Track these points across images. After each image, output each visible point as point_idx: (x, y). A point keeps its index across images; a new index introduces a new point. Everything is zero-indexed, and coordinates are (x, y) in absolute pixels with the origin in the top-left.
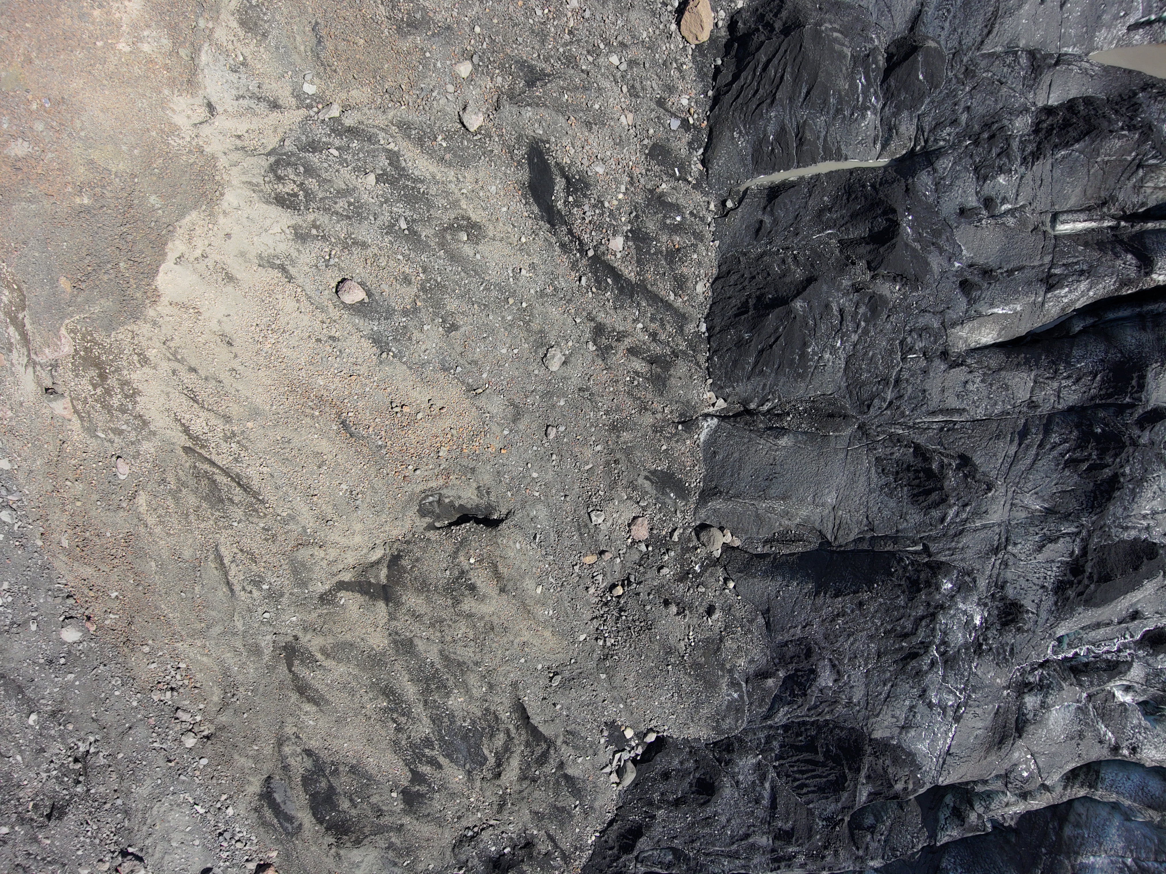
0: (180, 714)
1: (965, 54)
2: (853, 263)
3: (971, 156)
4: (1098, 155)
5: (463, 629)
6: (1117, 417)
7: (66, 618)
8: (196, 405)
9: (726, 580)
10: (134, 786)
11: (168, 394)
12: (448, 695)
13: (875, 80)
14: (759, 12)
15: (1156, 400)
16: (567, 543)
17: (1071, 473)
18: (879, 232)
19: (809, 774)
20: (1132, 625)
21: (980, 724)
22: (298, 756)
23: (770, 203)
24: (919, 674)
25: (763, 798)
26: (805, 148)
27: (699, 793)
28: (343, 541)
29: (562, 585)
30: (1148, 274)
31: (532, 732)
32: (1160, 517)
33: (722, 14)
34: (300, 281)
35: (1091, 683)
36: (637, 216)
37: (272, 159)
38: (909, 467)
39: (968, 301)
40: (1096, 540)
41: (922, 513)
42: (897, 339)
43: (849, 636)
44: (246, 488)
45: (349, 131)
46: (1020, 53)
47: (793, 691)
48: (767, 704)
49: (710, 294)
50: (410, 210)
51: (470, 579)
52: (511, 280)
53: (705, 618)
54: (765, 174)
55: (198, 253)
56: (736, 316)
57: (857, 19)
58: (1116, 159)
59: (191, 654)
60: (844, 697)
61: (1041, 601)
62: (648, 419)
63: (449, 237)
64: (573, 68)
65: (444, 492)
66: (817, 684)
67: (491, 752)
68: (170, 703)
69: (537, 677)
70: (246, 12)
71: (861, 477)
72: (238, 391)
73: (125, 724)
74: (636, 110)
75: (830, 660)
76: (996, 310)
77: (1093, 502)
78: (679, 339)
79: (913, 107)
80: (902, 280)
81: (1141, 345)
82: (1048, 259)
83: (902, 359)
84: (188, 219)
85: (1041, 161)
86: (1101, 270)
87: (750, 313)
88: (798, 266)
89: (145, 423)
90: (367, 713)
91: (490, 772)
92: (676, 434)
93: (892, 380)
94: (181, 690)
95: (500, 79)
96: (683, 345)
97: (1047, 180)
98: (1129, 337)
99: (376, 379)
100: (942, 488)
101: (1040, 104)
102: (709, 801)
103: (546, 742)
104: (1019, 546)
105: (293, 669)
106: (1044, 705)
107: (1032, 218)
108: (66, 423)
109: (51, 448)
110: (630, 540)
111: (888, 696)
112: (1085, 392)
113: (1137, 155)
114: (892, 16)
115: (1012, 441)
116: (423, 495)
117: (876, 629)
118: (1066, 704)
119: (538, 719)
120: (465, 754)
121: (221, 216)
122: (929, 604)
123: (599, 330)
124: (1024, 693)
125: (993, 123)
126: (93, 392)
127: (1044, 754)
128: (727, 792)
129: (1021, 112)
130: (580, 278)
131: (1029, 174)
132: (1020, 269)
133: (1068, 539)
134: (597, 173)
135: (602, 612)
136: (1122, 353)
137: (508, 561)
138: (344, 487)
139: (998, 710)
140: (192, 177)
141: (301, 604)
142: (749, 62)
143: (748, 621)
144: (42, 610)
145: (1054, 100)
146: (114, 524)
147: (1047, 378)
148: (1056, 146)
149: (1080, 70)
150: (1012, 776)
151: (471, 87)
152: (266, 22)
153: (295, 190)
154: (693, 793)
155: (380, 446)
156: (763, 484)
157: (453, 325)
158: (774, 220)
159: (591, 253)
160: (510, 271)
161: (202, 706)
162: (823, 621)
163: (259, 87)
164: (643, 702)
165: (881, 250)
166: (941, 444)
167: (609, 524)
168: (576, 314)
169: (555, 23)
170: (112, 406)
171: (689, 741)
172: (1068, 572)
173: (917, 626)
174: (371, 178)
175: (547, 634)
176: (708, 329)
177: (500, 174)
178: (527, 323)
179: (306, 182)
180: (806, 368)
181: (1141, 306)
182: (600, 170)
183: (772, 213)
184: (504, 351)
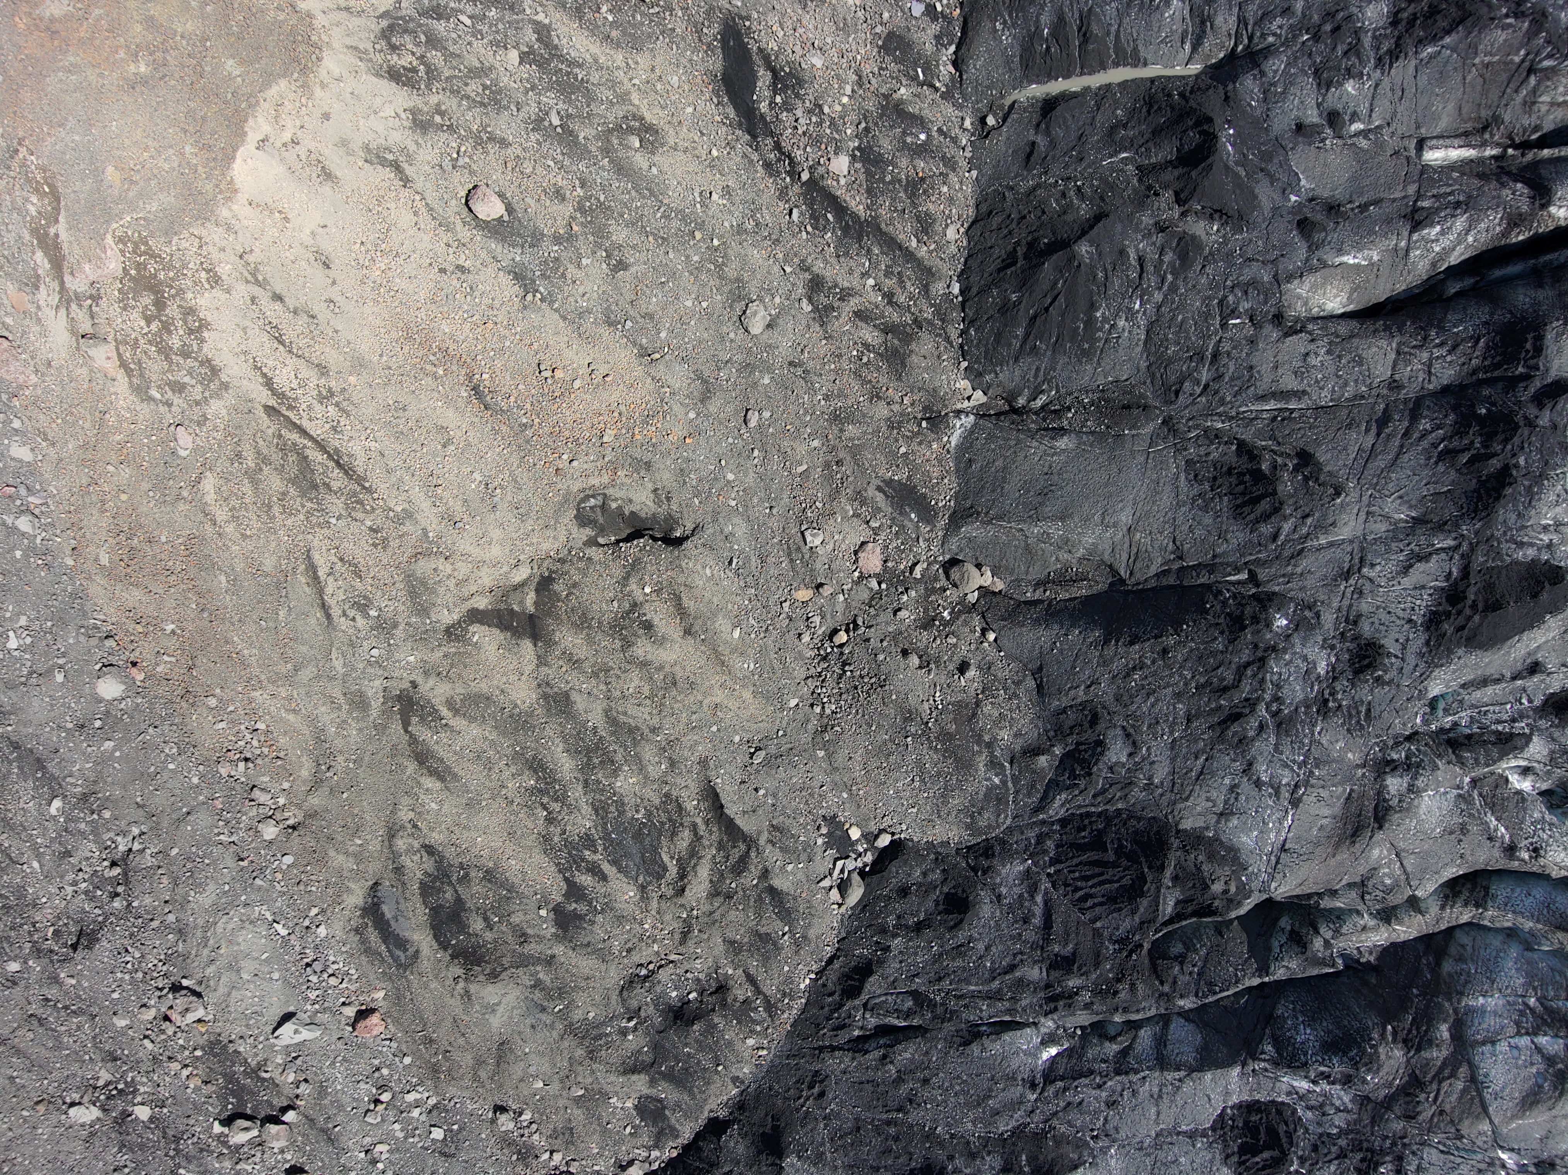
0: (256, 794)
4: (1476, 54)
5: (636, 682)
6: (1507, 393)
7: (104, 666)
8: (281, 348)
9: (984, 631)
10: (192, 893)
11: (245, 329)
12: (615, 773)
15: (1559, 370)
16: (774, 571)
17: (1447, 468)
18: (1191, 152)
19: (1096, 880)
20: (1530, 683)
21: (1326, 812)
22: (415, 853)
24: (1242, 741)
25: (1034, 915)
26: (1091, 47)
27: (948, 912)
28: (475, 551)
29: (767, 629)
30: (1544, 208)
31: (727, 828)
35: (1477, 761)
36: (867, 129)
38: (1230, 469)
40: (1481, 559)
41: (1248, 530)
43: (1148, 695)
44: (347, 470)
47: (1073, 771)
48: (1038, 791)
49: (965, 243)
51: (645, 615)
53: (956, 677)
54: (1038, 82)
55: (287, 136)
56: (1000, 270)
58: (1499, 61)
59: (272, 709)
60: (1141, 776)
61: (1407, 640)
62: (881, 411)
65: (610, 491)
66: (1106, 759)
67: (672, 858)
68: (243, 779)
69: (733, 753)
71: (1167, 486)
72: (337, 332)
73: (181, 809)
75: (1123, 728)
76: (1345, 259)
77: (1476, 504)
78: (923, 304)
80: (1221, 217)
81: (1536, 304)
82: (1412, 191)
83: (1222, 326)
84: (275, 89)
86: (1483, 201)
87: (1019, 265)
88: (1083, 201)
89: (215, 371)
90: (509, 795)
91: (671, 887)
92: (918, 433)
93: (1208, 354)
94: (259, 761)
96: (929, 312)
98: (1521, 296)
99: (518, 330)
100: (1274, 494)
102: (961, 923)
103: (745, 840)
104: (1378, 568)
105: (410, 729)
106: (1412, 789)
108: (109, 383)
109: (87, 424)
110: (857, 573)
111: (1202, 773)
112: (1464, 364)
113: (1528, 55)
115: (1368, 430)
116: (582, 496)
117: (1186, 684)
118: (1442, 789)
119: (735, 808)
120: (637, 860)
121: (318, 88)
122: (1256, 646)
123: (816, 285)
124: (1385, 773)
126: (146, 330)
127: (1413, 853)
128: (986, 909)
132: (1377, 203)
134: (813, 66)
135: (819, 670)
136: (1512, 314)
137: (696, 592)
138: (477, 476)
139: (1350, 794)
141: (420, 638)
143: (1014, 683)
144: (72, 655)
146: (171, 523)
147: (1414, 348)
148: (1420, 42)
150: (1370, 884)
153: (414, 64)
154: (940, 913)
155: (525, 425)
157: (620, 262)
158: (1051, 142)
160: (696, 194)
161: (286, 784)
162: (1114, 677)
164: (873, 791)
165: (1194, 174)
166: (1273, 438)
167: (829, 548)
168: (786, 261)
170: (171, 349)
171: (934, 845)
172: (1444, 600)
173: (1240, 677)
174: (514, 57)
175: (747, 695)
176: (962, 292)
177: (684, 61)
178: (720, 267)
179: (429, 55)
180: (1093, 340)
181: (1536, 258)
182: (818, 62)
183: (1047, 132)
184: (689, 303)
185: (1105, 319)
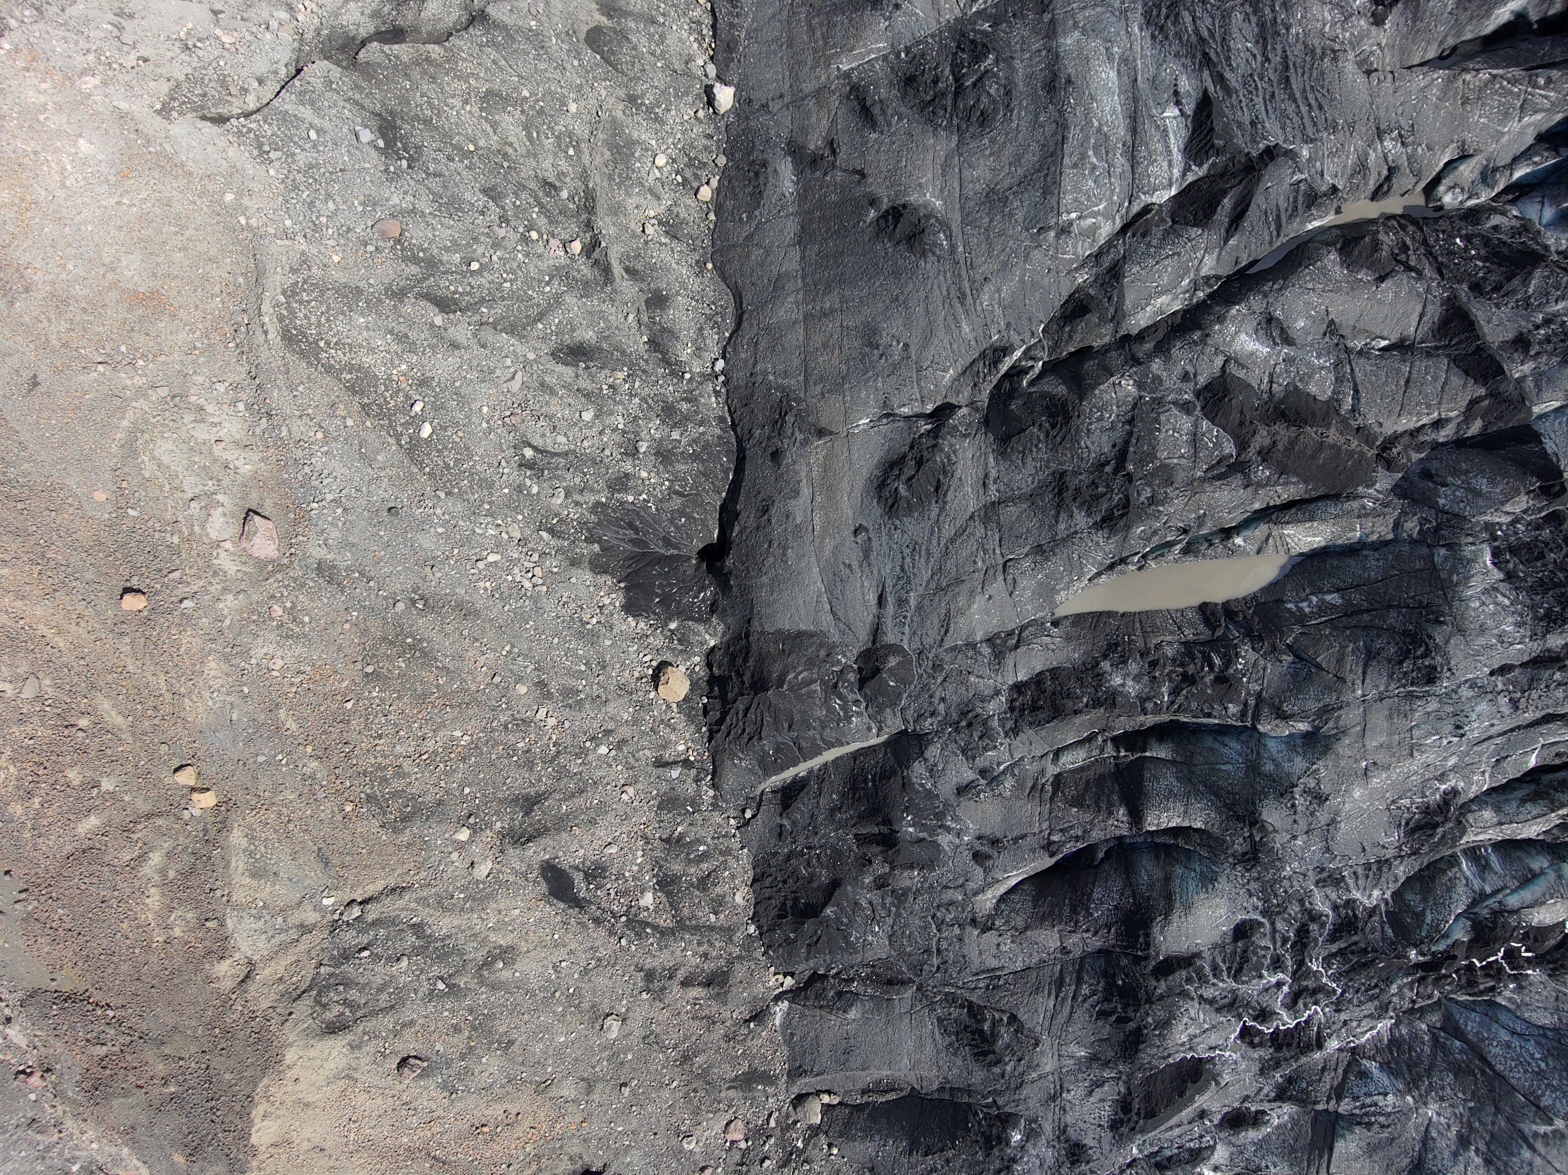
1: (930, 652)
2: (871, 860)
3: (956, 742)
9: (830, 1146)
13: (851, 693)
14: (730, 654)
15: (1166, 952)
23: (786, 805)
33: (697, 659)
34: (365, 1077)
36: (660, 868)
37: (314, 991)
38: (966, 1027)
39: (985, 872)
40: (1138, 1077)
42: (928, 916)
46: (979, 644)
49: (751, 895)
50: (445, 968)
52: (554, 975)
54: (775, 775)
55: (277, 1103)
56: (778, 917)
57: (821, 645)
63: (486, 972)
74: (635, 782)
77: (1125, 1051)
79: (893, 705)
80: (918, 866)
82: (1047, 824)
83: (938, 931)
85: (1024, 731)
87: (789, 918)
88: (823, 868)
92: (749, 1033)
93: (934, 949)
95: (498, 824)
96: (736, 951)
97: (1036, 739)
101: (1011, 683)
107: (1033, 769)
110: (727, 1145)
114: (854, 632)
115: (1049, 994)
121: (287, 1070)
122: (1003, 1159)
123: (650, 976)
125: (968, 710)
129: (993, 695)
130: (620, 939)
131: (1016, 743)
132: (1023, 837)
133: (1112, 1082)
142: (731, 706)
145: (1022, 677)
147: (1071, 931)
151: (474, 845)
152: (273, 865)
153: (341, 1010)
156: (842, 1057)
157: (508, 1042)
159: (624, 917)
160: (550, 970)
166: (990, 1000)
167: (702, 1144)
168: (624, 971)
176: (757, 929)
177: (519, 897)
178: (578, 1005)
179: (348, 996)
180: (855, 946)
182: (613, 850)
183: (788, 818)
184: (562, 1039)
185: (856, 938)
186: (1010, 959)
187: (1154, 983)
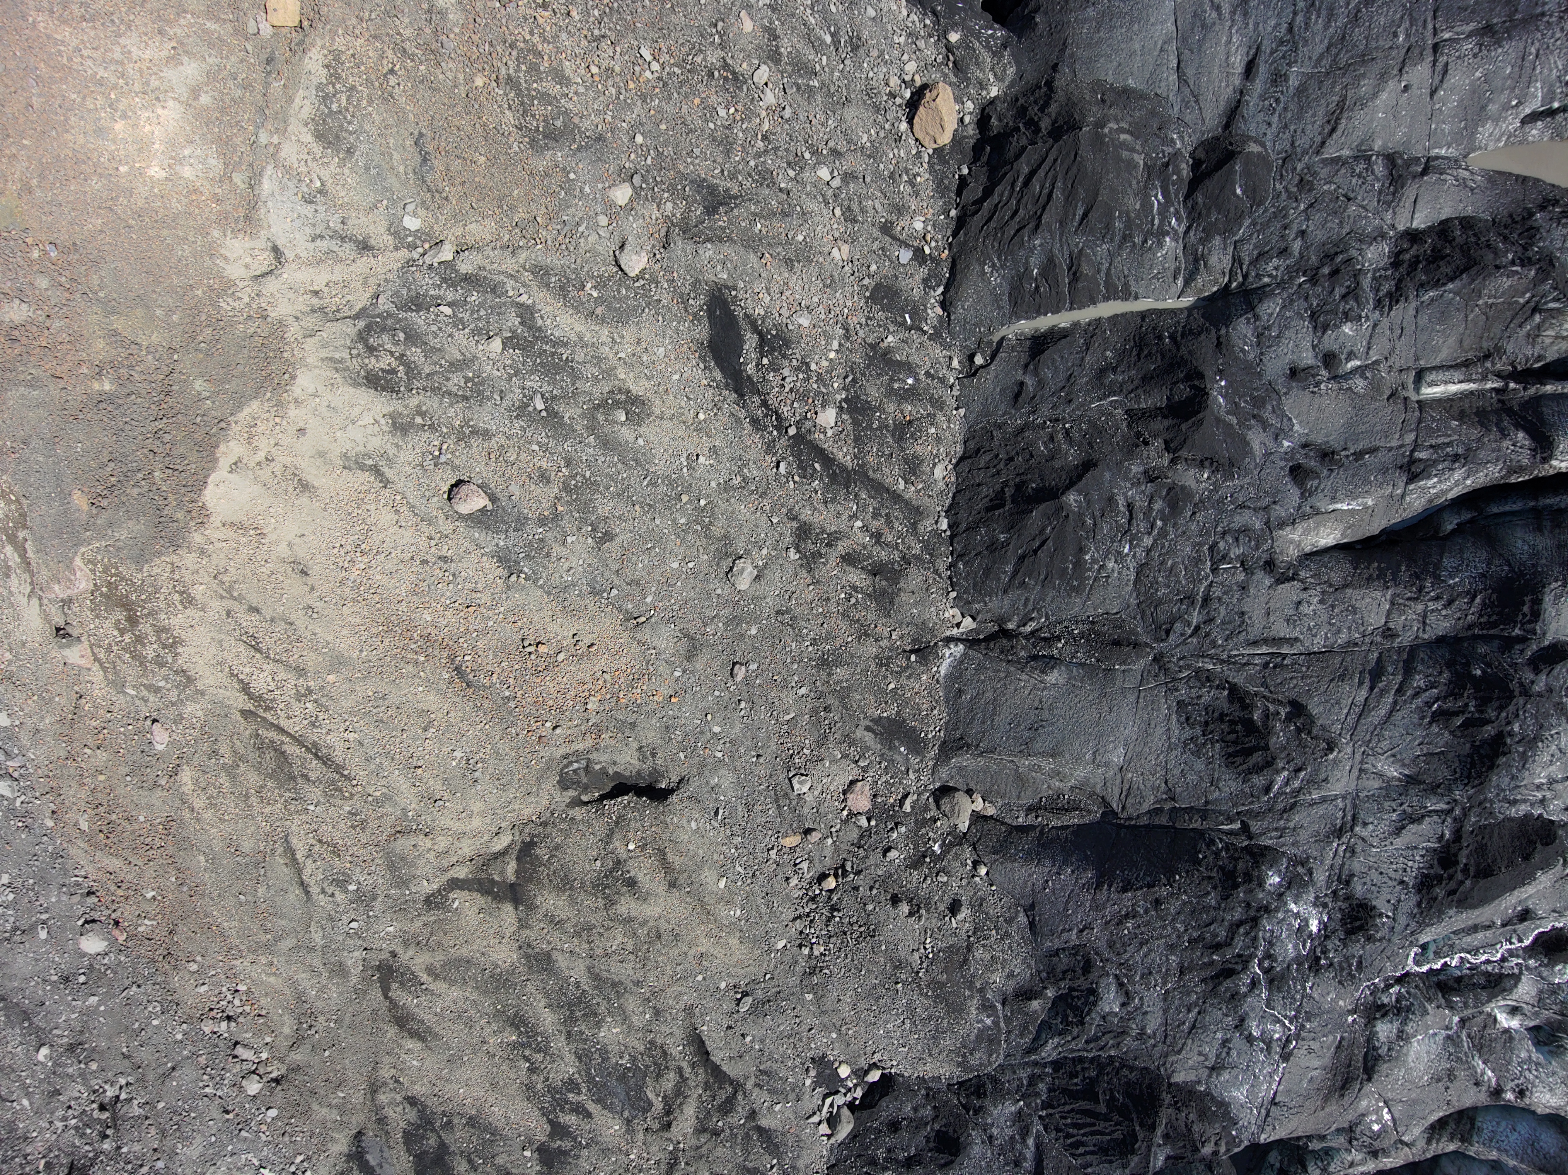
0: (239, 1050)
1: (1300, 160)
2: (1146, 443)
3: (1306, 298)
4: (1480, 297)
5: (620, 939)
6: (1503, 654)
7: (87, 922)
8: (258, 655)
9: (976, 864)
10: (180, 1146)
12: (598, 1025)
13: (1177, 196)
14: (1019, 104)
15: (1555, 633)
16: (760, 819)
17: (1441, 729)
18: (1181, 403)
19: (1087, 1130)
20: (1521, 927)
21: (1317, 1063)
22: (398, 1105)
23: (1034, 359)
24: (1235, 997)
25: (1025, 1159)
26: (1080, 285)
27: (939, 1151)
28: (458, 826)
29: (754, 875)
30: (1545, 460)
31: (713, 1071)
32: (1559, 787)
33: (970, 106)
34: (400, 485)
35: (1466, 1004)
36: (854, 381)
37: (361, 324)
38: (1222, 716)
39: (1302, 494)
40: (1473, 819)
41: (1240, 780)
42: (1205, 544)
43: (1141, 944)
44: (326, 761)
45: (466, 279)
46: (1374, 158)
47: (1065, 1017)
48: (1030, 1033)
49: (953, 479)
50: (549, 384)
51: (628, 872)
52: (685, 470)
53: (947, 918)
54: (1026, 318)
55: (261, 455)
56: (988, 509)
57: (1153, 113)
58: (1504, 302)
59: (253, 974)
60: (1134, 1026)
61: (1399, 901)
62: (870, 649)
63: (601, 418)
64: (768, 186)
65: (594, 756)
66: (1098, 1008)
67: (657, 1095)
68: (226, 1035)
69: (719, 1000)
70: (324, 120)
71: (1158, 728)
72: (315, 634)
73: (166, 1064)
74: (852, 240)
75: (1116, 976)
76: (1339, 506)
77: (1470, 769)
78: (911, 540)
79: (1227, 231)
80: (1211, 464)
81: (1535, 555)
82: (1410, 438)
83: (1212, 571)
84: (247, 411)
85: (1401, 304)
86: (1482, 454)
87: (1007, 508)
88: (1071, 446)
89: (190, 680)
90: (490, 1050)
91: (657, 1121)
92: (907, 667)
93: (1199, 598)
94: (241, 1019)
95: (669, 205)
96: (916, 549)
97: (1410, 329)
98: (1520, 542)
99: (502, 609)
100: (1266, 748)
101: (1401, 228)
102: (952, 1162)
103: (731, 1084)
104: (1371, 827)
105: (390, 994)
106: (1402, 1036)
107: (1389, 379)
108: (84, 672)
109: (64, 701)
110: (845, 813)
111: (1194, 1026)
112: (1459, 619)
113: (1533, 296)
114: (1200, 108)
115: (1361, 683)
116: (565, 762)
117: (1178, 937)
118: (1431, 1031)
119: (721, 1054)
120: (622, 1097)
121: (292, 406)
122: (1248, 905)
123: (803, 532)
124: (1375, 1019)
125: (1336, 253)
126: (120, 639)
127: (1401, 1101)
128: (977, 1149)
129: (1375, 239)
130: (778, 463)
131: (1385, 322)
132: (1373, 451)
133: (1436, 818)
134: (800, 326)
135: (807, 910)
136: (1510, 565)
137: (680, 847)
138: (458, 754)
139: (1340, 1042)
140: (253, 354)
141: (399, 909)
142: (1006, 174)
143: (1005, 921)
144: (55, 912)
145: (1420, 222)
146: (150, 806)
147: (1409, 599)
148: (1422, 285)
149: (1457, 180)
150: (1358, 1130)
151: (631, 218)
152: (351, 133)
153: (393, 365)
154: (930, 1150)
155: (508, 698)
156: (1027, 734)
157: (606, 534)
158: (1039, 382)
159: (792, 431)
160: (683, 460)
161: (268, 1039)
162: (1107, 923)
163: (343, 223)
164: (863, 1030)
165: (1184, 427)
166: (1264, 685)
167: (816, 793)
168: (772, 511)
169: (744, 126)
170: (145, 658)
171: (925, 1080)
172: (1436, 862)
173: (1233, 935)
174: (496, 345)
175: (734, 941)
176: (950, 526)
178: (706, 527)
179: (408, 353)
180: (1082, 579)
181: (1536, 499)
182: (805, 321)
183: (1036, 373)
184: (675, 565)
185: (1094, 561)
186: (1309, 629)
187: (1531, 676)
